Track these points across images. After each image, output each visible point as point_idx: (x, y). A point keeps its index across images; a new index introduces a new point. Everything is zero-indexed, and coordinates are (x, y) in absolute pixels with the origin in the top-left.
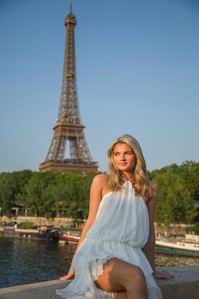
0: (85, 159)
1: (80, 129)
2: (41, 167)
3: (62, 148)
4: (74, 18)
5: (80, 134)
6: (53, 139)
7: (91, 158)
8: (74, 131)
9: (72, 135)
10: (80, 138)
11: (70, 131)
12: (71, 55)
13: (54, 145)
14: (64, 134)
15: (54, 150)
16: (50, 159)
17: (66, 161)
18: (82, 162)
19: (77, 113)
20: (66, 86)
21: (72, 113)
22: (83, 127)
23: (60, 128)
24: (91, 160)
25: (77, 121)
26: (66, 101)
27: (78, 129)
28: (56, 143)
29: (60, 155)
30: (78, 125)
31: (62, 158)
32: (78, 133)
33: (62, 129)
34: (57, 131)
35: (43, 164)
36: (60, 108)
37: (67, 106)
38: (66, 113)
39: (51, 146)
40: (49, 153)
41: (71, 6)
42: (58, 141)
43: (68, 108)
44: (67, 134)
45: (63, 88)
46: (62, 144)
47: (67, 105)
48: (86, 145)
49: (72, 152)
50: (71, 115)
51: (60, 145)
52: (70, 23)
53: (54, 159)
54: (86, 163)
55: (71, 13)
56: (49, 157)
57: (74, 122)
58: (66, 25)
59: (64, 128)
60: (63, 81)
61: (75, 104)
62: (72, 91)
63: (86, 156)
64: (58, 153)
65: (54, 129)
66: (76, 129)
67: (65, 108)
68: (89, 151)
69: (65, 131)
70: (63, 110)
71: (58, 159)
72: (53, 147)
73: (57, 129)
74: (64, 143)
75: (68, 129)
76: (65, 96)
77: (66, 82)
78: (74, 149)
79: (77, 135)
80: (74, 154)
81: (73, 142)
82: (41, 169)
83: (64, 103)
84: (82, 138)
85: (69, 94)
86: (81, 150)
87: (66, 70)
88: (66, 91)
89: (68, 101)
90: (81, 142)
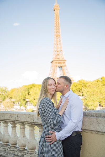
1: (64, 62)
3: (55, 71)
4: (58, 6)
5: (64, 64)
6: (51, 67)
8: (61, 63)
9: (60, 65)
10: (64, 66)
11: (59, 63)
12: (58, 25)
14: (56, 65)
15: (52, 73)
19: (62, 54)
20: (56, 41)
21: (60, 54)
22: (66, 61)
25: (63, 58)
28: (52, 69)
29: (55, 75)
30: (63, 60)
31: (56, 76)
32: (63, 64)
36: (53, 52)
37: (57, 51)
39: (50, 71)
44: (58, 65)
48: (67, 70)
55: (56, 4)
57: (61, 58)
59: (56, 62)
61: (61, 50)
62: (59, 43)
70: (55, 53)
73: (53, 63)
74: (56, 69)
75: (58, 62)
76: (56, 46)
77: (56, 39)
78: (62, 72)
83: (55, 49)
84: (66, 66)
85: (58, 45)
86: (65, 72)
87: (55, 33)
88: (56, 43)
89: (57, 48)
90: (65, 68)
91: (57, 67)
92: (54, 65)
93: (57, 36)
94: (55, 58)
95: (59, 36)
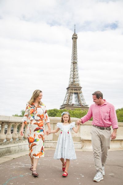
0: (83, 103)
1: (79, 89)
2: (61, 107)
3: (71, 98)
4: (76, 35)
5: (80, 91)
6: (67, 94)
7: (85, 103)
8: (76, 90)
9: (76, 91)
10: (80, 93)
11: (75, 90)
14: (72, 91)
15: (67, 99)
16: (65, 103)
17: (73, 105)
18: (80, 105)
19: (78, 81)
20: (73, 68)
22: (81, 88)
23: (70, 88)
24: (85, 104)
25: (78, 85)
27: (78, 88)
28: (68, 96)
29: (70, 101)
35: (62, 106)
36: (70, 79)
38: (73, 81)
39: (66, 97)
40: (64, 101)
41: (75, 30)
42: (69, 95)
43: (74, 79)
44: (74, 91)
45: (71, 69)
46: (71, 96)
47: (73, 77)
48: (83, 97)
50: (75, 82)
51: (70, 97)
52: (75, 38)
53: (67, 103)
54: (83, 106)
55: (75, 33)
58: (73, 39)
59: (72, 88)
60: (71, 65)
61: (77, 77)
63: (83, 102)
64: (69, 100)
65: (67, 89)
66: (78, 89)
67: (72, 78)
68: (84, 100)
69: (72, 90)
71: (69, 103)
72: (66, 98)
76: (72, 72)
77: (73, 66)
78: (77, 98)
79: (78, 92)
80: (76, 101)
81: (76, 95)
82: (60, 109)
85: (74, 72)
86: (80, 99)
87: (72, 60)
88: (73, 70)
89: (74, 75)
90: (80, 95)
91: (72, 93)
92: (70, 91)
93: (74, 63)
94: (71, 85)
95: (76, 63)
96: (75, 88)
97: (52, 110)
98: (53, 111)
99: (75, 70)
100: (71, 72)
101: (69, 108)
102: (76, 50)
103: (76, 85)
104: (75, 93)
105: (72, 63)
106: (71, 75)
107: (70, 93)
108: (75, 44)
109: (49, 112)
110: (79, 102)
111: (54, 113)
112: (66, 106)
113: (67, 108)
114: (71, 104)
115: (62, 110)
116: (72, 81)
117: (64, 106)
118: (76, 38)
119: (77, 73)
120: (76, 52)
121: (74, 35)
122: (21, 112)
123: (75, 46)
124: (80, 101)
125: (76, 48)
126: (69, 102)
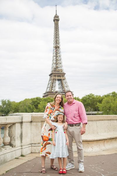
1: (63, 75)
2: (44, 95)
3: (54, 85)
4: (58, 17)
6: (49, 81)
8: (60, 76)
9: (59, 78)
10: (63, 80)
11: (58, 76)
13: (50, 84)
14: (55, 78)
15: (50, 86)
19: (61, 67)
20: (55, 53)
21: (59, 67)
22: (65, 74)
25: (62, 71)
26: (55, 61)
27: (62, 75)
28: (51, 83)
30: (62, 73)
31: (54, 90)
33: (54, 75)
34: (52, 77)
35: (45, 94)
36: (53, 64)
39: (48, 84)
40: (47, 88)
41: (56, 11)
42: (52, 81)
43: (57, 64)
44: (57, 78)
45: (53, 53)
46: (54, 83)
47: (56, 62)
48: (66, 83)
49: (59, 87)
50: (58, 68)
51: (53, 84)
52: (56, 20)
53: (50, 91)
55: (56, 14)
56: (48, 90)
57: (60, 71)
58: (54, 21)
59: (55, 74)
60: (53, 50)
61: (60, 62)
63: (67, 89)
64: (52, 87)
65: (50, 75)
67: (55, 64)
68: (68, 86)
71: (52, 91)
72: (49, 85)
74: (55, 82)
75: (57, 76)
76: (55, 58)
77: (55, 51)
78: (61, 85)
79: (62, 78)
80: (60, 88)
81: (60, 82)
82: (44, 97)
83: (55, 62)
84: (65, 79)
85: (57, 57)
86: (64, 86)
87: (55, 44)
88: (55, 55)
89: (57, 60)
90: (64, 82)
91: (55, 80)
92: (53, 78)
93: (57, 48)
94: (54, 71)
95: (59, 47)
96: (58, 75)
97: (34, 99)
98: (36, 100)
99: (58, 55)
100: (53, 57)
101: (52, 95)
102: (58, 33)
103: (59, 71)
104: (59, 80)
105: (54, 47)
106: (53, 60)
107: (53, 79)
108: (57, 27)
109: (32, 101)
110: (62, 89)
111: (36, 102)
112: (50, 94)
113: (50, 95)
114: (55, 91)
115: (45, 98)
116: (55, 67)
117: (47, 94)
118: (58, 20)
119: (60, 58)
120: (58, 35)
121: (55, 16)
122: (1, 102)
123: (57, 29)
124: (64, 88)
125: (58, 31)
126: (52, 89)
